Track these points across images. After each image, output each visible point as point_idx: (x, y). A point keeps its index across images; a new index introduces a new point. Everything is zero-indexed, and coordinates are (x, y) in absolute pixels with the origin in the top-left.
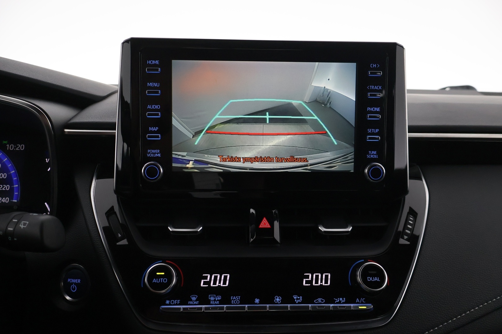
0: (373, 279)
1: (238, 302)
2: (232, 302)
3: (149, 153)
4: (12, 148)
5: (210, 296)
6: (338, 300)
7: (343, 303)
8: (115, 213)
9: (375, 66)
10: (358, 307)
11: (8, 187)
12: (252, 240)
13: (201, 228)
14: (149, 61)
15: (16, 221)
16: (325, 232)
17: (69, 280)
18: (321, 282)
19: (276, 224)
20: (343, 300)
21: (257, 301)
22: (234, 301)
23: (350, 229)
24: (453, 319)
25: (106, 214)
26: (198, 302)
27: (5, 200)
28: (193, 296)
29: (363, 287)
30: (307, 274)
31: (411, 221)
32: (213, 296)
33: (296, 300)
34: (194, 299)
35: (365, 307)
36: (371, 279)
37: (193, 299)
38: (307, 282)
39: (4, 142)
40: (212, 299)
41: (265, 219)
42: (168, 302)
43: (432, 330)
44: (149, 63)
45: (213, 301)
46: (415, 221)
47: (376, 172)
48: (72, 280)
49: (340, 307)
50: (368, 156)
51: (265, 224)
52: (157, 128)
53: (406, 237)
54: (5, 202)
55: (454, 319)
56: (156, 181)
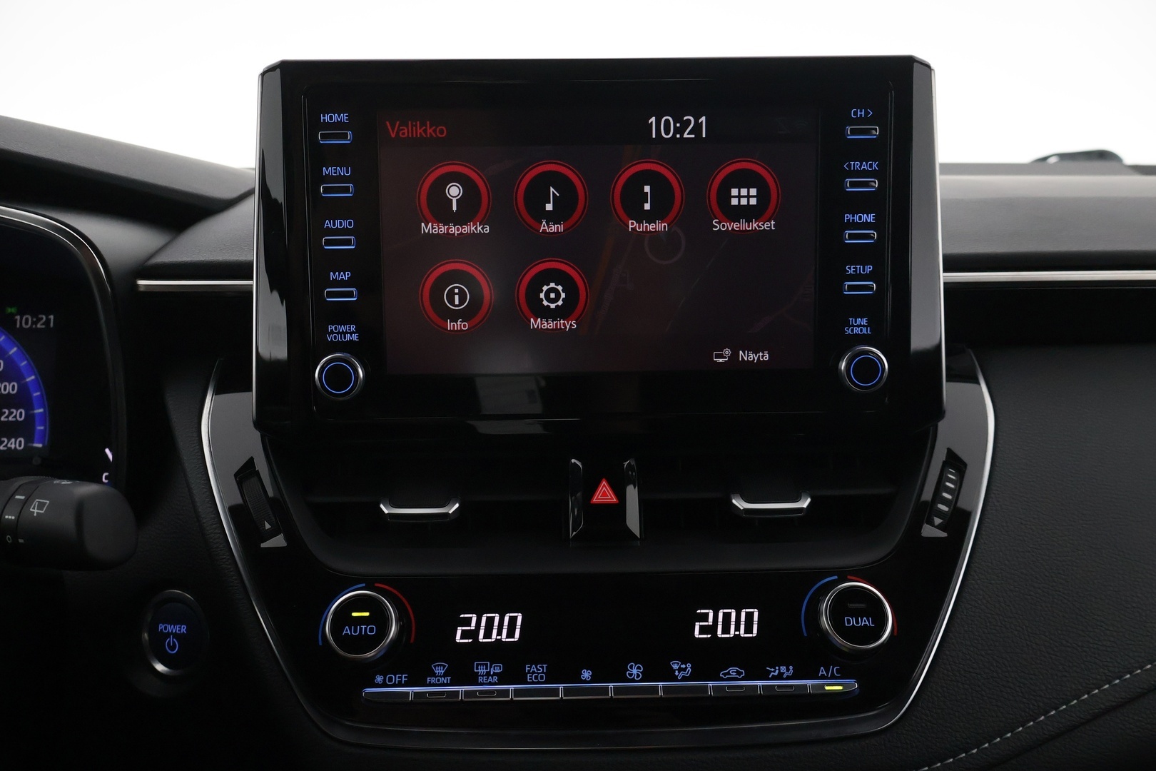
0: (857, 623)
1: (542, 677)
2: (529, 678)
3: (332, 332)
4: (27, 323)
5: (478, 665)
6: (777, 671)
7: (788, 678)
8: (257, 473)
9: (861, 115)
10: (823, 686)
11: (21, 413)
12: (574, 533)
13: (457, 505)
14: (324, 116)
15: (23, 498)
16: (746, 510)
17: (161, 627)
18: (737, 628)
19: (632, 493)
20: (788, 670)
21: (586, 674)
22: (532, 676)
23: (805, 503)
24: (1049, 712)
25: (236, 475)
26: (449, 678)
27: (16, 444)
28: (438, 665)
29: (834, 642)
30: (703, 611)
31: (952, 484)
32: (483, 665)
33: (677, 672)
34: (440, 671)
35: (840, 688)
36: (853, 621)
37: (437, 672)
38: (703, 630)
39: (10, 310)
40: (482, 670)
41: (604, 482)
42: (379, 679)
43: (998, 739)
44: (324, 120)
45: (483, 676)
46: (960, 482)
47: (866, 368)
48: (168, 626)
49: (779, 686)
50: (848, 329)
51: (604, 494)
52: (348, 274)
53: (938, 521)
54: (15, 447)
55: (1052, 713)
56: (347, 398)
